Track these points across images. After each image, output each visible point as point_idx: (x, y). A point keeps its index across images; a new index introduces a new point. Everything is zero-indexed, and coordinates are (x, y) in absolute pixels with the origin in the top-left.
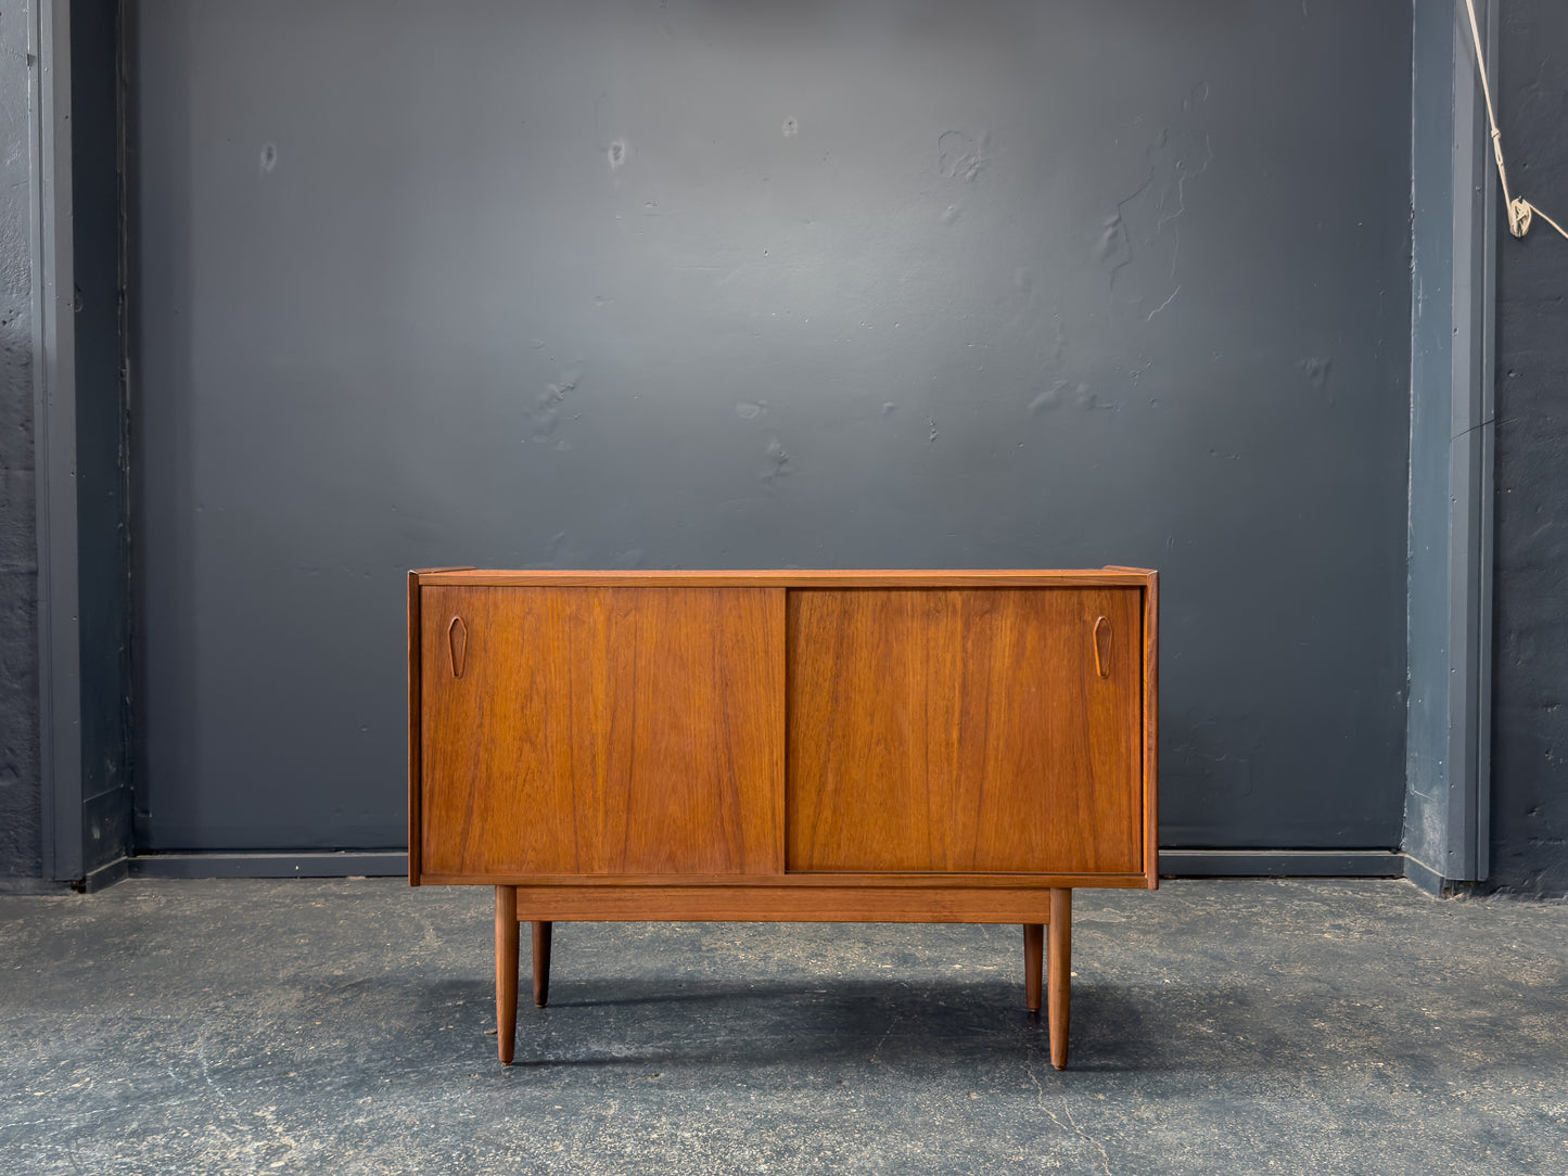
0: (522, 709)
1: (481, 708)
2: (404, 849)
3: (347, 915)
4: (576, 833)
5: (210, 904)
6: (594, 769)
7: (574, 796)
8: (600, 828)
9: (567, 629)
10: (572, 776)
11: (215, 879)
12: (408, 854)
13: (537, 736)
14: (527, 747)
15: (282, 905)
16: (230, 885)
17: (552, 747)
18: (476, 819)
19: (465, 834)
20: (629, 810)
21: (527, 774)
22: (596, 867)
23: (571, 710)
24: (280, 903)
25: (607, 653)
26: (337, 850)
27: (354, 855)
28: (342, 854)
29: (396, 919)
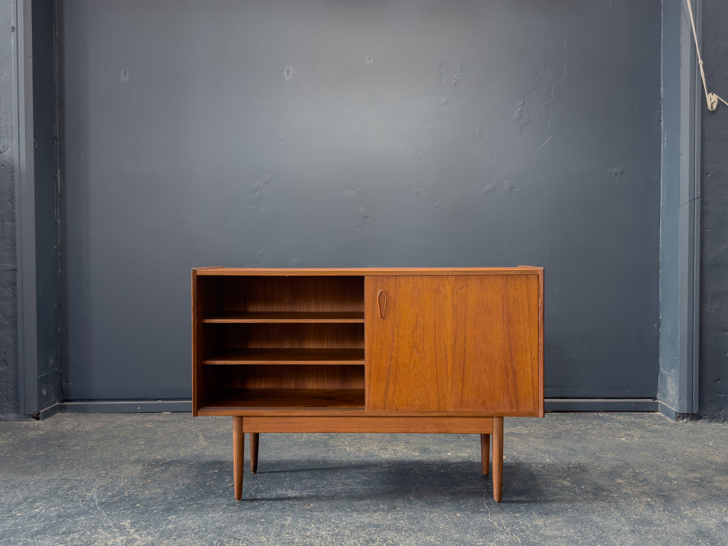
0: (413, 332)
1: (393, 333)
2: (191, 399)
3: (162, 430)
4: (438, 391)
5: (98, 425)
6: (446, 362)
7: (437, 374)
8: (450, 389)
9: (433, 295)
10: (436, 365)
11: (100, 413)
12: (192, 402)
13: (419, 346)
14: (415, 350)
15: (132, 426)
16: (107, 416)
17: (427, 351)
18: (391, 386)
19: (386, 392)
20: (463, 380)
21: (415, 364)
22: (448, 408)
23: (435, 334)
24: (131, 425)
25: (452, 306)
26: (158, 399)
27: (165, 402)
28: (160, 402)
29: (185, 432)
